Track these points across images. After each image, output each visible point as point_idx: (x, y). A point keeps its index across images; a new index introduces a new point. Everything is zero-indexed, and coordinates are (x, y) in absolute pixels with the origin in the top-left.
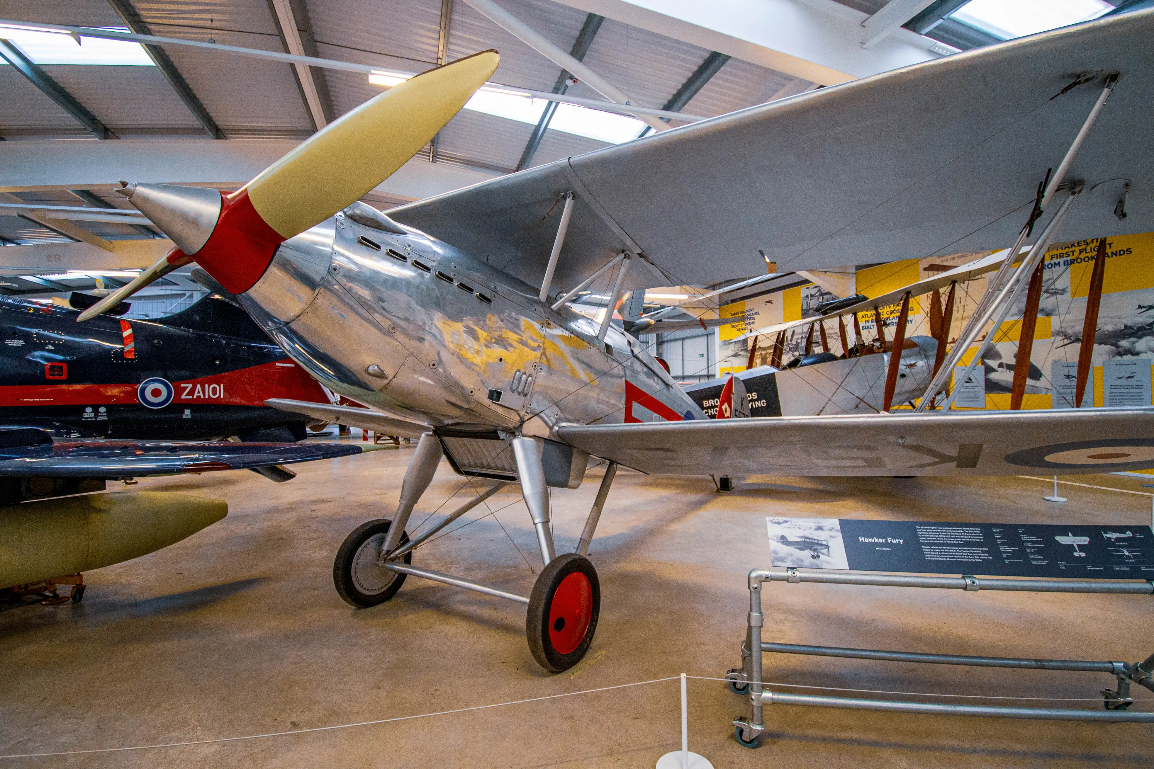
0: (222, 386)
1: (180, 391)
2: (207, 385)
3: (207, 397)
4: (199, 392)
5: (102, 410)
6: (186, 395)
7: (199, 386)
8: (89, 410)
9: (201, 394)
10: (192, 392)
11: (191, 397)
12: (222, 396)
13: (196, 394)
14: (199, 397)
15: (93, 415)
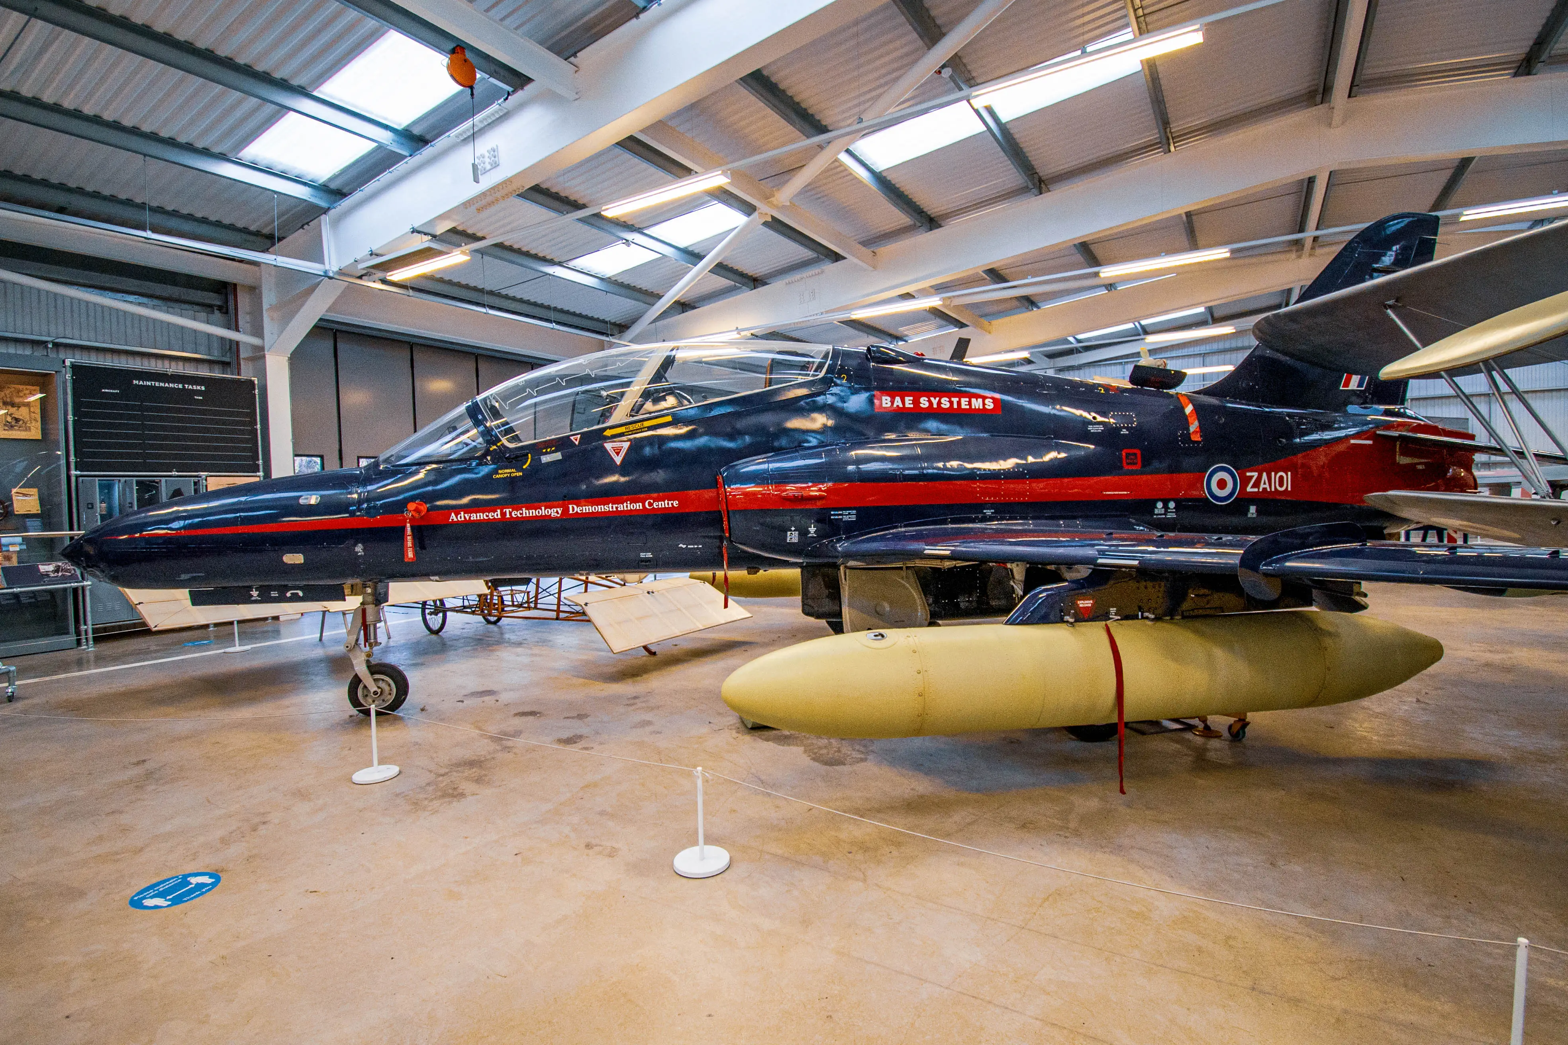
0: (1289, 473)
1: (1245, 481)
2: (1273, 474)
3: (1273, 489)
4: (1265, 483)
5: (1172, 505)
6: (1252, 487)
7: (1265, 474)
8: (1160, 505)
9: (1267, 486)
10: (1257, 484)
11: (1256, 490)
12: (1289, 489)
13: (1262, 486)
14: (1265, 489)
15: (1163, 511)
